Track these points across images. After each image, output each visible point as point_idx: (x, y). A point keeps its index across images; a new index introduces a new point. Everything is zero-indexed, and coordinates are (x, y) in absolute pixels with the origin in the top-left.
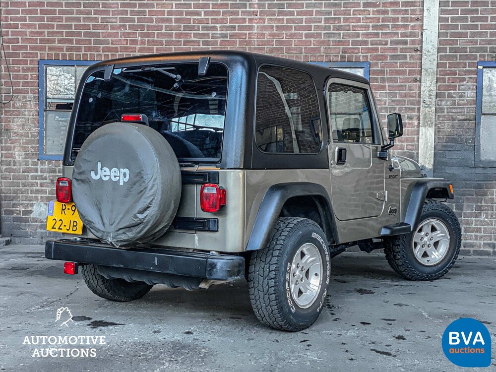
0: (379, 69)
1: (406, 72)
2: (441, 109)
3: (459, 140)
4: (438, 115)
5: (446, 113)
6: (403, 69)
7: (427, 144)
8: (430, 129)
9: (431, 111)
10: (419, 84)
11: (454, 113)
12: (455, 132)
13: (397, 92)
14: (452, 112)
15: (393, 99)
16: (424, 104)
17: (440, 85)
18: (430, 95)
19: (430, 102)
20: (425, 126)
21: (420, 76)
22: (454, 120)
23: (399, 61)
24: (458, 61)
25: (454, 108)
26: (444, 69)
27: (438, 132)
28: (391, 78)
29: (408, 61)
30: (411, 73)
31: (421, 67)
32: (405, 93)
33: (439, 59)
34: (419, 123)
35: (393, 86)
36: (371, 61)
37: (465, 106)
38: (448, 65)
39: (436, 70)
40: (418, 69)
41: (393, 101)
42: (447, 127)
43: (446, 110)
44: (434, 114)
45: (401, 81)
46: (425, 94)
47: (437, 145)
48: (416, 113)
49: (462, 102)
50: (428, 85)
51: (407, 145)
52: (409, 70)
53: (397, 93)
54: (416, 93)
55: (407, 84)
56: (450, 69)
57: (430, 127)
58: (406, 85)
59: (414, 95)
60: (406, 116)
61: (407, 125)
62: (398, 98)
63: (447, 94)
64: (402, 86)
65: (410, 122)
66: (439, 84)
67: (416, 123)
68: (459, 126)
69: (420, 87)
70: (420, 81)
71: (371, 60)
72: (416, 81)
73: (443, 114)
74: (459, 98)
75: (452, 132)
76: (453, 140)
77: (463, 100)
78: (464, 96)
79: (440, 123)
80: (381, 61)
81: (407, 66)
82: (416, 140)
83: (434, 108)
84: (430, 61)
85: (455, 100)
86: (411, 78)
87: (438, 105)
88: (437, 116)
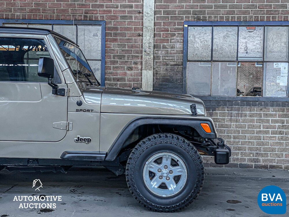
0: (113, 26)
1: (132, 28)
2: (158, 57)
3: (171, 80)
4: (156, 62)
5: (161, 60)
6: (130, 26)
7: (148, 83)
8: (149, 72)
9: (151, 58)
10: (142, 38)
11: (167, 60)
12: (169, 74)
13: (125, 43)
14: (166, 59)
15: (123, 49)
16: (145, 53)
17: (157, 39)
18: (150, 46)
19: (149, 51)
20: (146, 70)
21: (142, 32)
22: (167, 65)
23: (127, 21)
24: (170, 21)
25: (167, 56)
26: (159, 27)
27: (155, 74)
28: (121, 33)
29: (134, 20)
30: (136, 29)
31: (143, 25)
32: (132, 45)
33: (156, 19)
34: (142, 67)
35: (123, 39)
36: (106, 20)
37: (175, 55)
38: (162, 24)
39: (153, 27)
40: (140, 26)
41: (123, 51)
42: (162, 70)
43: (161, 58)
44: (153, 61)
45: (129, 35)
46: (146, 46)
47: (155, 84)
48: (140, 60)
49: (173, 52)
50: (148, 39)
51: (134, 84)
52: (135, 27)
53: (126, 45)
54: (139, 44)
55: (133, 38)
56: (164, 27)
57: (150, 70)
58: (132, 39)
59: (138, 46)
60: (133, 62)
61: (134, 69)
62: (127, 49)
63: (162, 46)
64: (129, 39)
65: (136, 66)
66: (156, 38)
67: (140, 67)
68: (171, 70)
69: (142, 40)
70: (142, 36)
71: (106, 19)
72: (139, 36)
73: (159, 61)
74: (171, 48)
75: (166, 74)
76: (167, 80)
77: (174, 50)
78: (175, 47)
79: (157, 67)
80: (114, 20)
81: (133, 24)
82: (140, 80)
83: (152, 56)
84: (149, 21)
85: (168, 50)
86: (136, 33)
87: (156, 54)
88: (155, 62)
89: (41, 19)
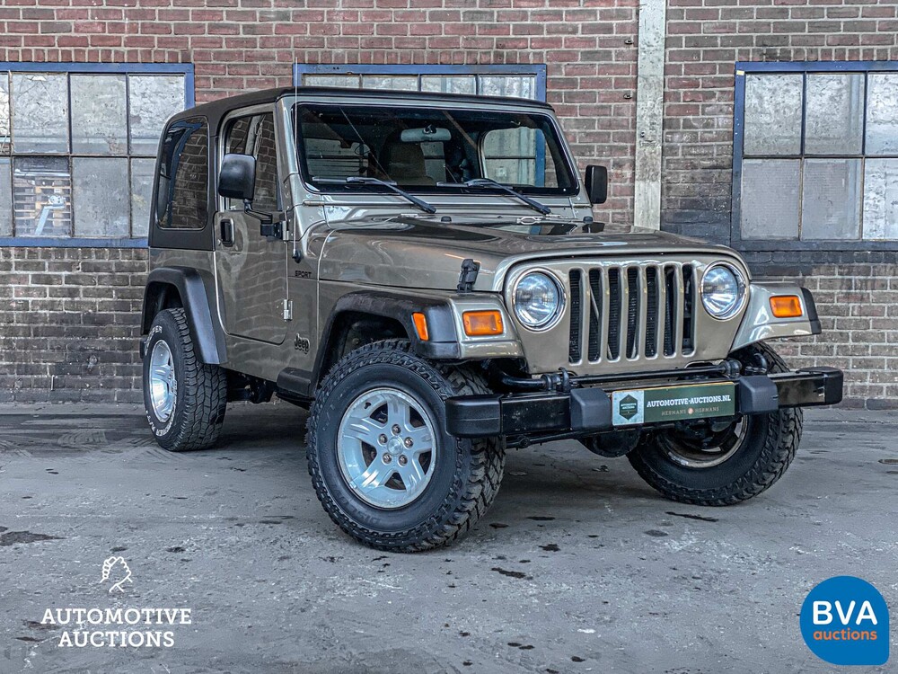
0: (563, 76)
1: (611, 82)
2: (672, 148)
3: (704, 203)
4: (667, 160)
5: (680, 156)
6: (604, 76)
7: (648, 211)
8: (653, 184)
9: (655, 152)
10: (633, 103)
11: (695, 155)
12: (697, 189)
13: (594, 118)
14: (691, 155)
15: (588, 131)
16: (642, 139)
17: (670, 106)
18: (653, 124)
19: (652, 136)
20: (645, 180)
21: (634, 90)
22: (695, 167)
23: (597, 63)
24: (701, 62)
25: (695, 147)
26: (676, 76)
27: (666, 189)
28: (584, 93)
29: (614, 62)
30: (618, 83)
31: (637, 73)
32: (610, 121)
33: (667, 58)
34: (634, 174)
35: (588, 108)
36: (548, 63)
37: (714, 143)
38: (683, 70)
39: (662, 78)
40: (630, 76)
41: (588, 135)
42: (682, 180)
43: (680, 150)
44: (660, 158)
45: (602, 98)
46: (644, 123)
47: (666, 213)
48: (629, 157)
49: (710, 135)
50: (649, 105)
51: (613, 214)
52: (616, 79)
53: (595, 120)
54: (628, 120)
55: (613, 104)
56: (688, 76)
57: (653, 181)
58: (610, 106)
59: (625, 123)
60: (612, 161)
61: (614, 178)
62: (597, 130)
63: (682, 121)
64: (602, 107)
65: (619, 171)
66: (668, 103)
67: (628, 173)
68: (703, 179)
69: (635, 109)
70: (636, 100)
71: (548, 60)
72: (628, 98)
73: (675, 158)
74: (703, 128)
75: (692, 189)
76: (694, 204)
77: (711, 132)
78: (713, 125)
79: (670, 173)
80: (566, 63)
81: (612, 71)
82: (629, 204)
83: (659, 148)
84: (652, 63)
85: (696, 133)
86: (619, 92)
87: (667, 141)
88: (665, 162)
89: (394, 62)
